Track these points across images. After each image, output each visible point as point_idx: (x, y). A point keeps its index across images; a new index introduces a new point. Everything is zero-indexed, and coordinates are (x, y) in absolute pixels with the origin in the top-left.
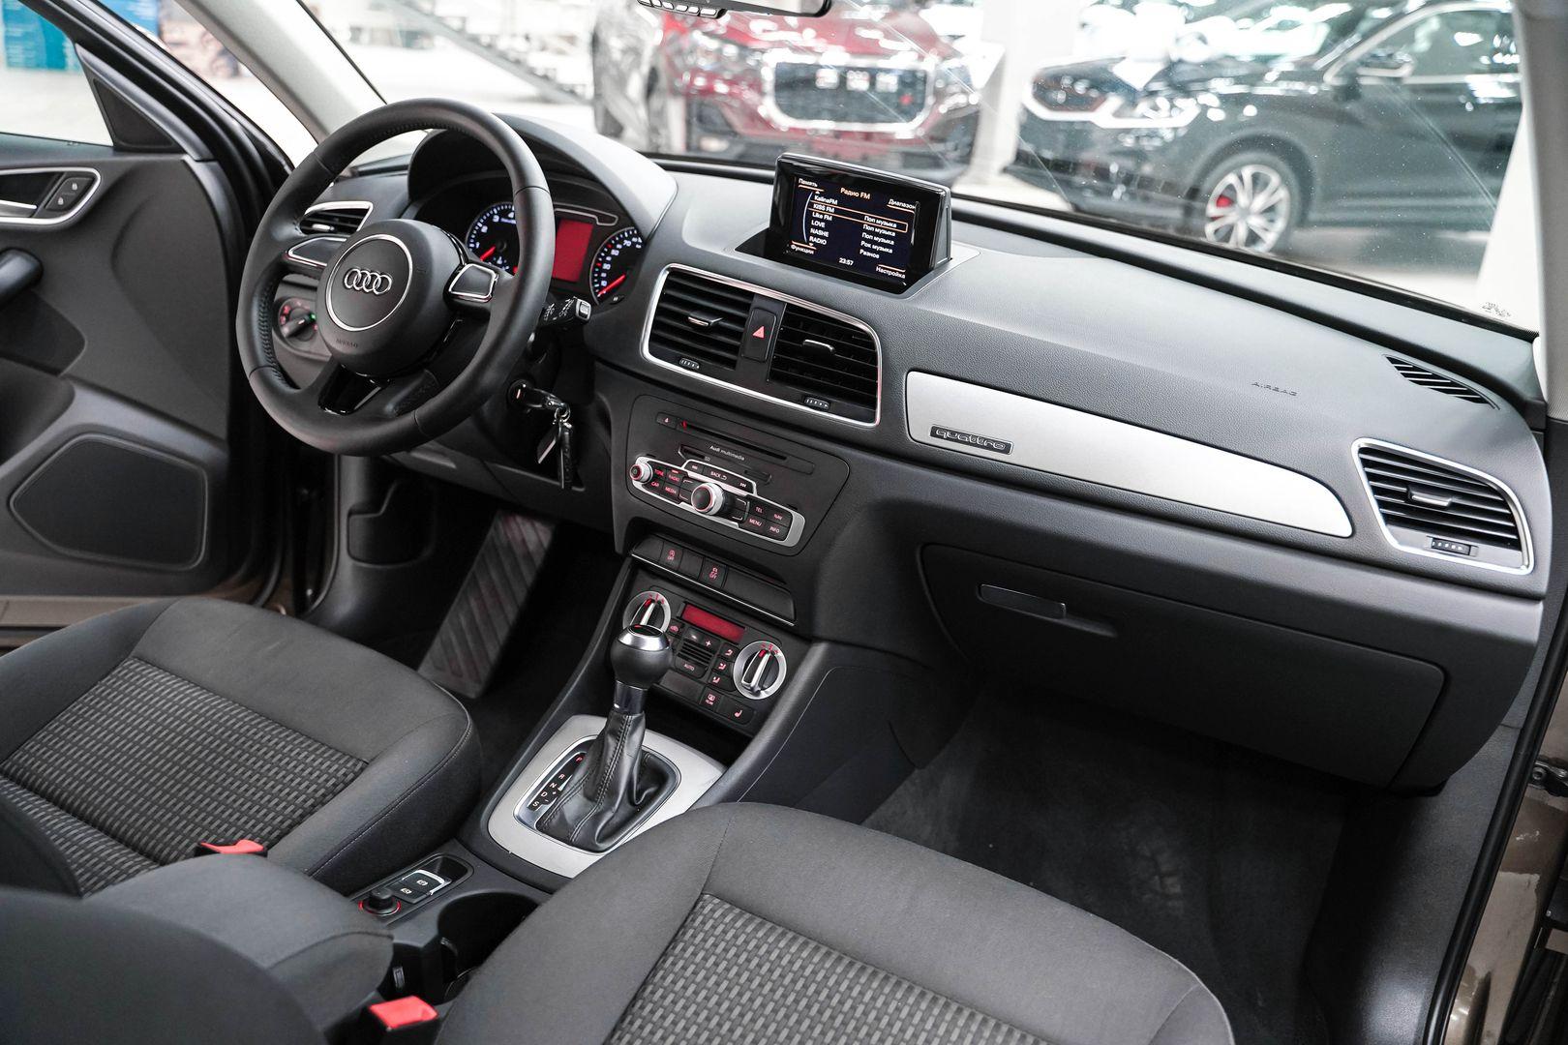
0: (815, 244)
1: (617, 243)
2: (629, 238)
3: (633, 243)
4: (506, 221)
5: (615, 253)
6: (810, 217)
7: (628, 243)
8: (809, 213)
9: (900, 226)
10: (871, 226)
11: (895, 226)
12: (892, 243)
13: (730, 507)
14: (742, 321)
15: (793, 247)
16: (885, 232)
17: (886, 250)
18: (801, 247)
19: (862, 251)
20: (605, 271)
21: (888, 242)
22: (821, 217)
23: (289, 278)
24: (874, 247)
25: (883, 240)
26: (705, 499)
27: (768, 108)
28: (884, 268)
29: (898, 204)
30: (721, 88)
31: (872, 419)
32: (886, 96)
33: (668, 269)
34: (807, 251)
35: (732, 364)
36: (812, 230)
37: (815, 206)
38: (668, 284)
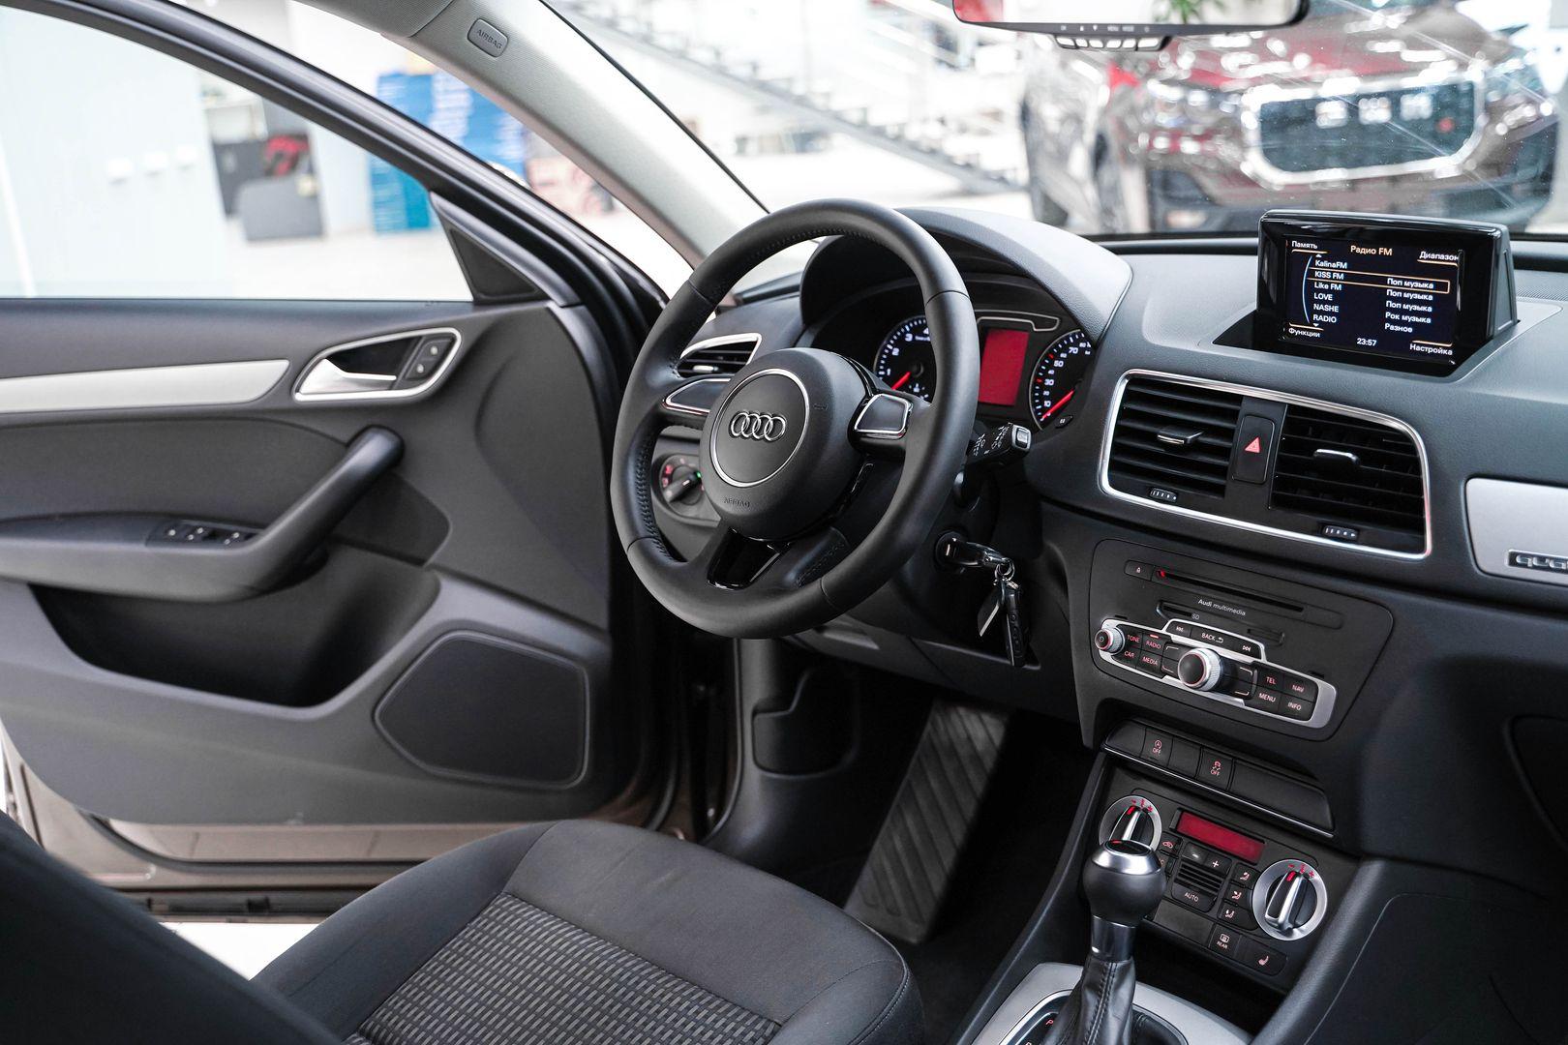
0: (1321, 323)
1: (1060, 351)
2: (1075, 344)
3: (1080, 348)
4: (921, 339)
5: (1058, 364)
6: (1311, 289)
7: (1074, 350)
8: (1310, 284)
9: (1438, 286)
10: (1397, 290)
11: (1431, 286)
12: (1430, 309)
13: (1231, 679)
14: (1229, 434)
15: (1292, 331)
16: (1418, 296)
17: (1423, 320)
18: (1301, 329)
19: (1387, 325)
20: (1048, 388)
21: (1424, 308)
22: (1326, 287)
23: (668, 431)
24: (1404, 318)
25: (1416, 308)
26: (1197, 669)
27: (1254, 164)
28: (1421, 345)
29: (1433, 256)
30: (1189, 147)
31: (1421, 549)
32: (1417, 124)
33: (1127, 377)
34: (1311, 334)
35: (1219, 490)
36: (1316, 307)
37: (1317, 274)
38: (1128, 396)
